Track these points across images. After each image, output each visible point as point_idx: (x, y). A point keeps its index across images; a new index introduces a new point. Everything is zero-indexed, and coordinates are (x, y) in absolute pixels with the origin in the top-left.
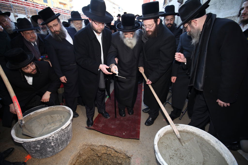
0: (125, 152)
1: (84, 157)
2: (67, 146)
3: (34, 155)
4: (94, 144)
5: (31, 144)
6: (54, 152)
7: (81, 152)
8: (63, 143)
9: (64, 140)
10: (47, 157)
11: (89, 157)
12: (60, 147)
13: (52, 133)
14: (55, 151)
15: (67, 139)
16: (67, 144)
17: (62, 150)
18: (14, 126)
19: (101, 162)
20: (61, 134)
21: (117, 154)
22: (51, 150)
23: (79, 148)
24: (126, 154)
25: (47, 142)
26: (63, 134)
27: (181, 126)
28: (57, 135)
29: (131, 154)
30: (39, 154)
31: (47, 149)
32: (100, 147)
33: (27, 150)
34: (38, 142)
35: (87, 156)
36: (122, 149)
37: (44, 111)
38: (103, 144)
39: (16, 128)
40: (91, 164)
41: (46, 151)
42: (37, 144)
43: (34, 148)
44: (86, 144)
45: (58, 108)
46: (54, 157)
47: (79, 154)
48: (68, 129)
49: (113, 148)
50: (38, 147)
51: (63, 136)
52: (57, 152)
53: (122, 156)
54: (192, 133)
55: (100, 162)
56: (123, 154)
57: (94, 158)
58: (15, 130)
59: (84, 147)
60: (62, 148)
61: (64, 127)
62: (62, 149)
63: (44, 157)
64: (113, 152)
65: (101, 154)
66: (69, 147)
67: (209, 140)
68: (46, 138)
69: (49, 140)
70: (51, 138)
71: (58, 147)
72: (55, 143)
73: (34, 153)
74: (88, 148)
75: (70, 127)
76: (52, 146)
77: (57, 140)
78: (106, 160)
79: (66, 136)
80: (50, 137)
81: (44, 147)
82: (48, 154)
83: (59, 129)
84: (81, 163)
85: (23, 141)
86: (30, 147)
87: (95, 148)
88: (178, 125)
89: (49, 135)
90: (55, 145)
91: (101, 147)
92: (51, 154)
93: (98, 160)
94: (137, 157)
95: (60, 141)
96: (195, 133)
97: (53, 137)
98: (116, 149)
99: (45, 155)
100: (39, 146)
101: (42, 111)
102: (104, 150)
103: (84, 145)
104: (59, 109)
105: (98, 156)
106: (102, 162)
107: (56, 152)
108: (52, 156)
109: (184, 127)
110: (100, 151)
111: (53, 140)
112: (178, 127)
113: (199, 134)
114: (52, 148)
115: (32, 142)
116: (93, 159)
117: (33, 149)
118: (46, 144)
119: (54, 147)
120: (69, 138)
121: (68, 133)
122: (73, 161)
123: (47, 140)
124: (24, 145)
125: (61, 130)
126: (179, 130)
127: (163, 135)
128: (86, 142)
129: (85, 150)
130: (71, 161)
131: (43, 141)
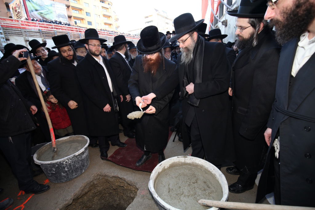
0: (135, 184)
1: (99, 188)
2: (81, 174)
3: (51, 179)
4: (108, 175)
5: (47, 167)
6: (68, 177)
7: (95, 182)
8: (76, 170)
9: (78, 167)
10: (62, 181)
11: (105, 190)
12: (74, 174)
13: (65, 158)
15: (81, 167)
16: (81, 172)
18: (37, 151)
20: (74, 161)
21: (130, 187)
22: (65, 175)
23: (92, 178)
25: (61, 167)
26: (76, 161)
27: (189, 158)
28: (71, 161)
29: (140, 186)
30: (55, 177)
32: (113, 178)
33: (45, 173)
34: (53, 165)
35: (102, 188)
36: (132, 180)
37: (65, 140)
38: (115, 175)
39: (38, 153)
40: (108, 197)
41: (61, 175)
42: (52, 167)
43: (50, 171)
44: (100, 174)
45: (78, 137)
46: (68, 183)
47: (92, 183)
48: (83, 157)
49: (125, 179)
50: (53, 170)
51: (77, 163)
52: (71, 178)
54: (201, 166)
55: (116, 197)
56: (134, 186)
57: (111, 191)
58: (37, 154)
59: (98, 177)
60: (76, 175)
61: (77, 154)
62: (76, 176)
63: (59, 181)
64: (126, 185)
65: (115, 186)
66: (83, 175)
67: (215, 173)
68: (60, 162)
69: (63, 165)
70: (64, 163)
71: (72, 174)
72: (69, 168)
73: (50, 177)
75: (85, 155)
76: (66, 172)
77: (70, 166)
78: (122, 194)
79: (80, 164)
80: (64, 161)
81: (58, 171)
82: (63, 179)
83: (72, 155)
84: (96, 194)
85: (41, 163)
86: (47, 170)
87: (109, 179)
88: (186, 157)
89: (62, 159)
90: (69, 171)
91: (115, 178)
93: (115, 194)
94: (144, 189)
95: (73, 168)
96: (204, 166)
97: (67, 162)
98: (127, 180)
100: (54, 169)
101: (63, 140)
102: (118, 182)
103: (98, 175)
104: (80, 139)
105: (115, 189)
106: (119, 196)
108: (66, 182)
110: (113, 183)
111: (66, 165)
112: (185, 158)
113: (207, 168)
114: (66, 173)
115: (48, 164)
116: (109, 192)
118: (60, 168)
119: (68, 172)
120: (83, 166)
121: (82, 160)
122: (84, 188)
123: (60, 164)
124: (42, 167)
125: (74, 156)
126: (188, 162)
127: (168, 166)
128: (100, 172)
129: (99, 181)
130: (83, 188)
131: (58, 164)
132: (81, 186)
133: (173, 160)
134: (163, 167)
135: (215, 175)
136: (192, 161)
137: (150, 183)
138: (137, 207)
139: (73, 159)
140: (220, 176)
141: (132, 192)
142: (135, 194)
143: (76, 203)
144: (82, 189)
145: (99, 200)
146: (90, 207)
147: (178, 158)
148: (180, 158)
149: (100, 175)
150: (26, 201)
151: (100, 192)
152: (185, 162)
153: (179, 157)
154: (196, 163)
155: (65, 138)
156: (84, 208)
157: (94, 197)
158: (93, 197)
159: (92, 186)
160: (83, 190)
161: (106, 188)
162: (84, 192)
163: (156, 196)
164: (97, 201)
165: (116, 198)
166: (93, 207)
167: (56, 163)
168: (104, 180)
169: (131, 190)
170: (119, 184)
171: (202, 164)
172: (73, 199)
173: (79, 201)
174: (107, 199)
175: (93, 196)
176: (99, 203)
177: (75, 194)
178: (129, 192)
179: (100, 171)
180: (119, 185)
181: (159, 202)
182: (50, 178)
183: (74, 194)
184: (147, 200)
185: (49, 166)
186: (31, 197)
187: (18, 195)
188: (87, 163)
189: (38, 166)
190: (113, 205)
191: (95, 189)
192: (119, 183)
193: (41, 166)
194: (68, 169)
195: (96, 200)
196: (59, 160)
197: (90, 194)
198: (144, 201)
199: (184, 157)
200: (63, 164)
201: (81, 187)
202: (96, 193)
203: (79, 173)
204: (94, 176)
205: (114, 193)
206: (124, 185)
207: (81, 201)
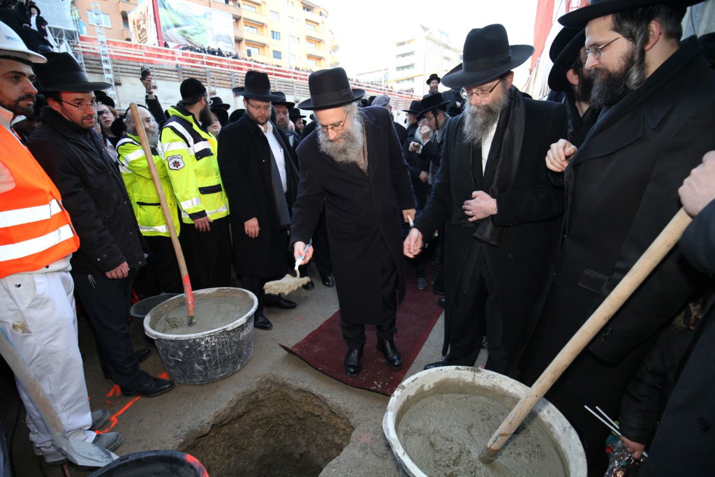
0: (347, 416)
1: (266, 411)
2: (234, 373)
3: (172, 373)
4: (289, 384)
5: (169, 345)
6: (206, 375)
7: (261, 396)
8: (225, 361)
9: (228, 356)
10: (193, 382)
11: (278, 416)
12: (219, 370)
13: (205, 333)
14: (209, 375)
15: (235, 358)
16: (235, 369)
17: (221, 377)
18: (153, 310)
19: (304, 437)
20: (222, 342)
21: (334, 421)
22: (201, 369)
23: (255, 385)
24: (350, 421)
25: (195, 350)
26: (227, 343)
27: (485, 375)
28: (216, 340)
29: (358, 422)
30: (180, 371)
31: (194, 365)
32: (300, 393)
33: (163, 358)
34: (180, 343)
35: (272, 410)
36: (342, 405)
37: (209, 294)
38: (305, 386)
39: (153, 314)
40: (283, 435)
41: (192, 368)
42: (178, 349)
43: (173, 356)
44: (272, 379)
45: (235, 292)
46: (205, 388)
47: (253, 397)
48: (241, 336)
49: (326, 399)
50: (179, 355)
51: (227, 347)
52: (212, 379)
53: (343, 426)
54: (513, 398)
55: (302, 436)
56: (345, 420)
57: (291, 422)
58: (152, 317)
59: (268, 386)
60: (223, 372)
61: (230, 327)
62: (222, 375)
63: (188, 380)
64: (326, 413)
65: (303, 412)
66: (237, 376)
67: (552, 423)
68: (195, 340)
69: (199, 347)
70: (203, 343)
71: (215, 369)
72: (210, 356)
73: (172, 368)
74: (277, 391)
75: (245, 333)
76: (204, 362)
77: (214, 351)
78: (315, 434)
79: (233, 350)
80: (202, 339)
81: (189, 358)
82: (196, 378)
83: (220, 329)
85: (156, 336)
86: (167, 352)
87: (291, 393)
88: (479, 372)
90: (210, 361)
91: (303, 394)
92: (201, 378)
93: (299, 430)
94: (369, 430)
95: (219, 356)
97: (207, 342)
98: (329, 403)
99: (190, 377)
100: (181, 353)
101: (204, 294)
102: (308, 404)
105: (299, 419)
106: (307, 437)
107: (210, 377)
108: (202, 384)
109: (495, 380)
110: (299, 405)
111: (206, 347)
112: (476, 374)
114: (203, 366)
115: (171, 341)
116: (287, 424)
117: (171, 358)
118: (194, 353)
119: (208, 365)
120: (240, 356)
121: (239, 343)
122: (237, 404)
123: (194, 344)
124: (157, 345)
125: (225, 331)
126: (482, 385)
127: (432, 387)
128: (273, 375)
129: (269, 394)
130: (234, 403)
131: (189, 344)
132: (231, 399)
133: (445, 372)
134: (419, 386)
135: (551, 426)
136: (493, 383)
137: (388, 417)
138: (350, 470)
139: (222, 338)
140: (564, 430)
141: (337, 433)
142: (343, 437)
143: (217, 433)
144: (232, 405)
145: (264, 436)
146: (243, 449)
147: (458, 371)
148: (461, 372)
149: (272, 382)
150: (122, 411)
151: (268, 419)
152: (474, 383)
153: (460, 367)
154: (502, 389)
155: (209, 291)
156: (232, 448)
157: (255, 428)
158: (253, 428)
159: (252, 402)
160: (233, 409)
161: (282, 414)
162: (235, 414)
163: (399, 450)
164: (260, 438)
165: (300, 439)
166: (251, 449)
167: (187, 341)
168: (279, 394)
169: (337, 426)
170: (310, 408)
171: (518, 393)
172: (212, 423)
173: (223, 432)
174: (281, 438)
175: (252, 426)
176: (263, 442)
177: (216, 415)
178: (331, 431)
179: (274, 372)
180: (311, 410)
181: (406, 467)
182: (171, 371)
183: (215, 413)
184: (373, 456)
185: (171, 344)
186: (130, 404)
187: (108, 395)
188: (248, 351)
189: (151, 341)
190: (291, 454)
191: (259, 410)
192: (311, 406)
193: (156, 342)
194: (209, 358)
195: (257, 436)
196: (192, 336)
197: (247, 420)
198: (367, 458)
199: (472, 370)
200: (199, 345)
201: (231, 401)
202: (259, 420)
203: (229, 369)
204: (260, 381)
205: (298, 427)
206: (323, 414)
207: (227, 431)
